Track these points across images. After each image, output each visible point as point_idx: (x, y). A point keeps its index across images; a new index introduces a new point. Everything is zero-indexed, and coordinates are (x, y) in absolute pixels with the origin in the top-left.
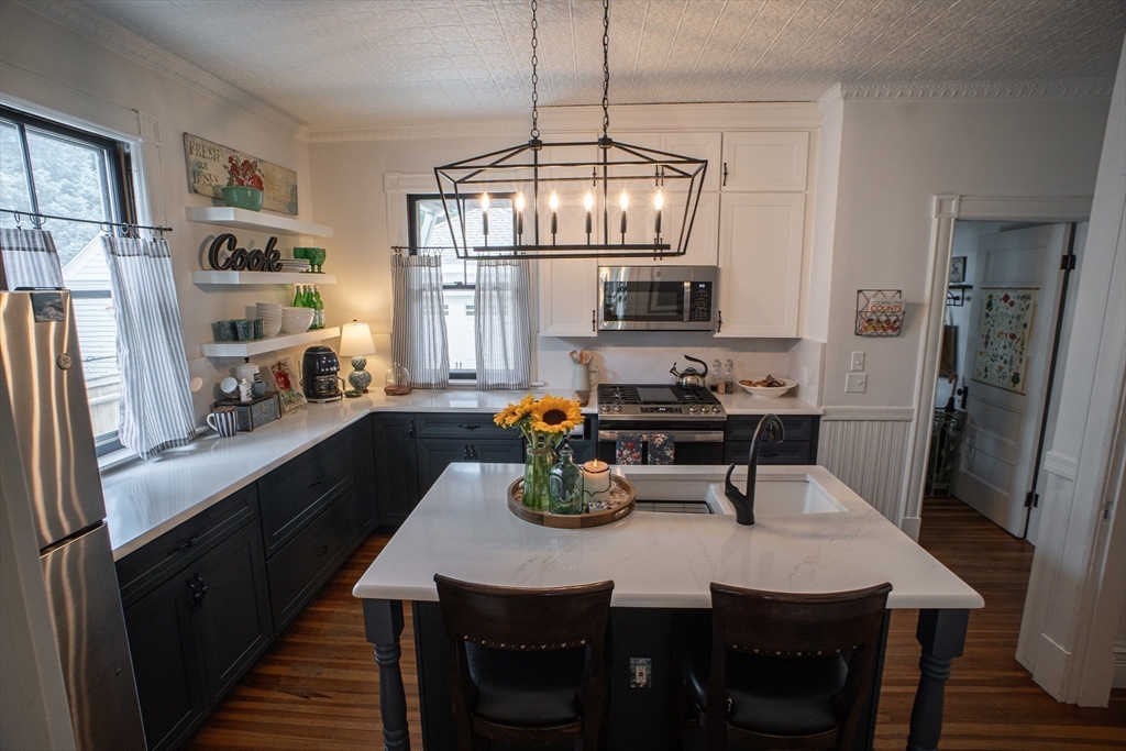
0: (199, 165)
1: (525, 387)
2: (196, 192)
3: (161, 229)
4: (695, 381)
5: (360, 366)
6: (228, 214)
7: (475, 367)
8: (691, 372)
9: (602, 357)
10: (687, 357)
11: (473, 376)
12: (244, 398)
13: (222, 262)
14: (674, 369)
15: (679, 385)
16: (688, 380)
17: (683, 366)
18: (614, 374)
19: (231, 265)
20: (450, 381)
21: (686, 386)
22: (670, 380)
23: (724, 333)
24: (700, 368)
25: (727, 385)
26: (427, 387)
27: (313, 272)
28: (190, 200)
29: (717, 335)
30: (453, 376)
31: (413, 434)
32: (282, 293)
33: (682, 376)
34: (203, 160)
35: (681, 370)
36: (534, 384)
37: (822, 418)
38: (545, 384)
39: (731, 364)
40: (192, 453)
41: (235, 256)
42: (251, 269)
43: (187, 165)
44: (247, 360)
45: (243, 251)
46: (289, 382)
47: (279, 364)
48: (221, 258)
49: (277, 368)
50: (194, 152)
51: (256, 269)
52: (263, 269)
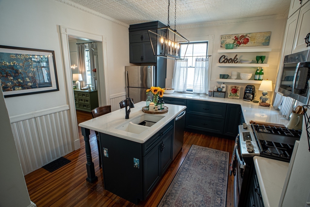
0: (224, 41)
2: (222, 47)
3: (210, 56)
5: (265, 94)
19: (224, 62)
28: (220, 48)
41: (225, 60)
42: (229, 63)
43: (221, 41)
44: (224, 83)
45: (226, 59)
46: (237, 92)
47: (236, 87)
48: (221, 61)
49: (234, 88)
50: (223, 39)
51: (230, 63)
52: (232, 63)
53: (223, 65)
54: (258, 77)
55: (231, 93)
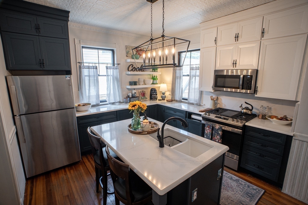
0: (129, 51)
1: (199, 105)
2: (127, 56)
3: (118, 64)
4: (247, 112)
5: (164, 94)
6: (133, 60)
7: (187, 97)
8: (247, 108)
9: (221, 99)
10: (246, 102)
11: (187, 100)
12: (130, 97)
13: (130, 70)
14: (241, 106)
15: (241, 112)
16: (245, 111)
17: (245, 105)
18: (225, 105)
19: (132, 70)
20: (182, 100)
21: (243, 113)
22: (239, 109)
23: (258, 95)
24: (250, 107)
25: (263, 116)
26: (177, 101)
27: (153, 71)
28: (126, 58)
29: (256, 96)
30: (183, 99)
31: (164, 111)
32: (149, 76)
33: (243, 109)
34: (129, 50)
35: (244, 107)
36: (201, 104)
37: (293, 138)
38: (204, 105)
39: (270, 109)
40: (118, 105)
41: (133, 69)
42: (136, 71)
43: (126, 51)
44: (134, 89)
45: (134, 67)
46: (145, 95)
47: (143, 91)
48: (130, 69)
49: (142, 92)
50: (127, 49)
51: (138, 71)
52: (139, 71)
53: (132, 73)
54: (155, 82)
55: (142, 97)
